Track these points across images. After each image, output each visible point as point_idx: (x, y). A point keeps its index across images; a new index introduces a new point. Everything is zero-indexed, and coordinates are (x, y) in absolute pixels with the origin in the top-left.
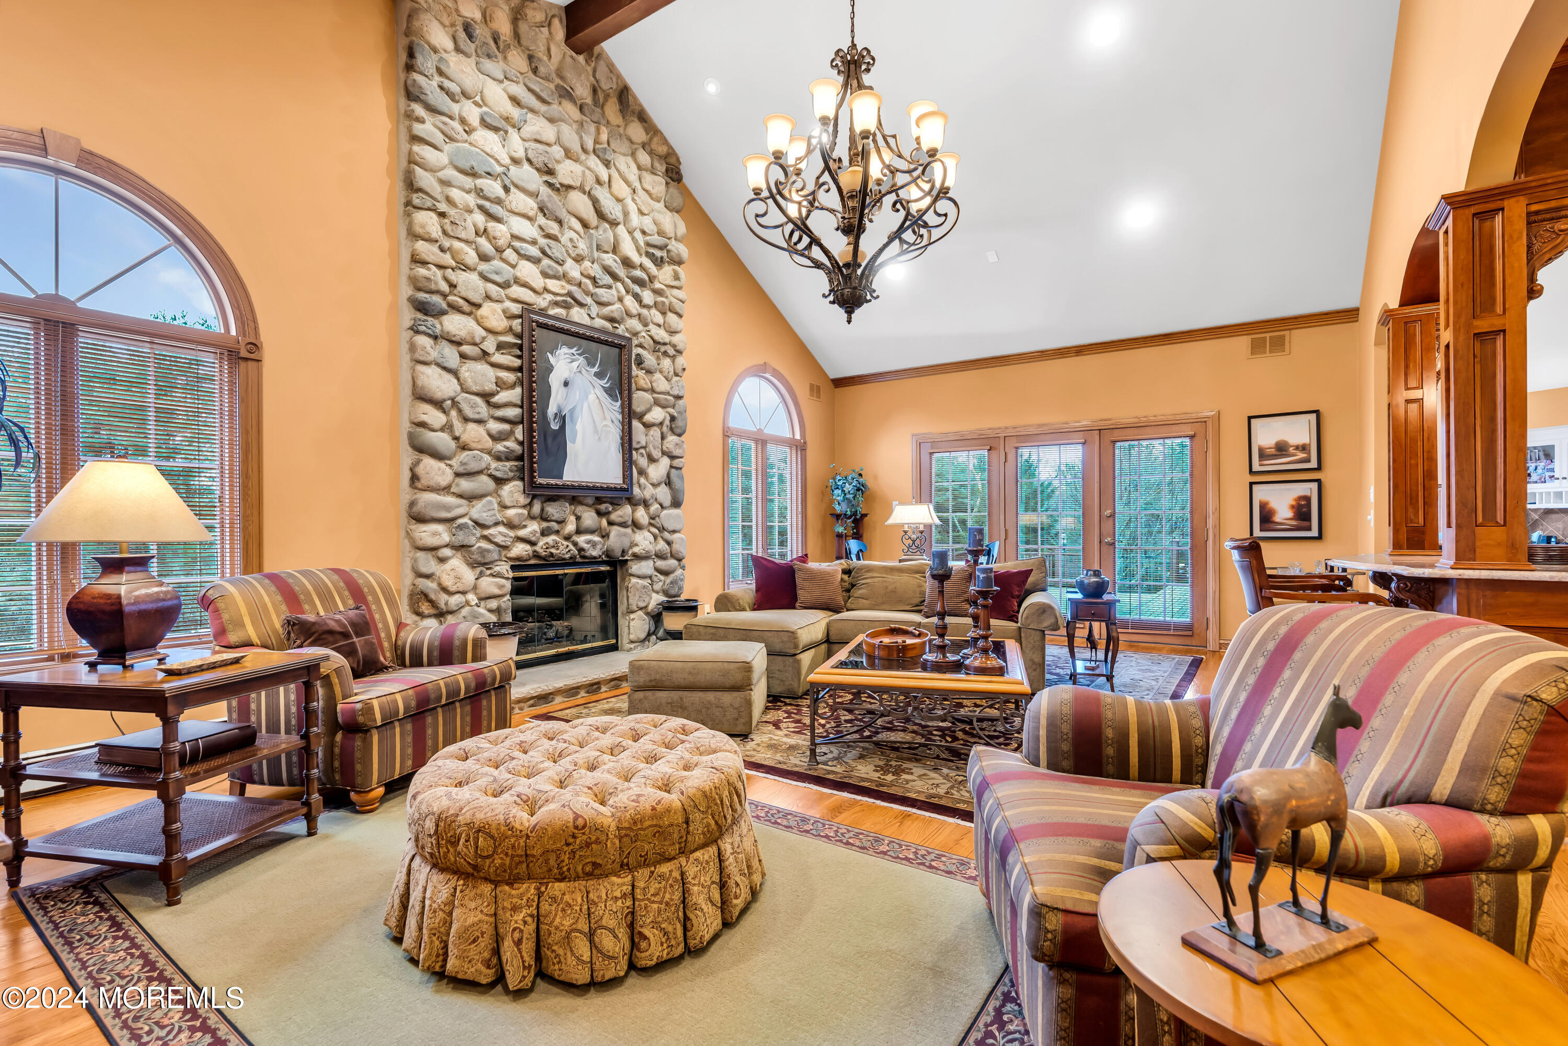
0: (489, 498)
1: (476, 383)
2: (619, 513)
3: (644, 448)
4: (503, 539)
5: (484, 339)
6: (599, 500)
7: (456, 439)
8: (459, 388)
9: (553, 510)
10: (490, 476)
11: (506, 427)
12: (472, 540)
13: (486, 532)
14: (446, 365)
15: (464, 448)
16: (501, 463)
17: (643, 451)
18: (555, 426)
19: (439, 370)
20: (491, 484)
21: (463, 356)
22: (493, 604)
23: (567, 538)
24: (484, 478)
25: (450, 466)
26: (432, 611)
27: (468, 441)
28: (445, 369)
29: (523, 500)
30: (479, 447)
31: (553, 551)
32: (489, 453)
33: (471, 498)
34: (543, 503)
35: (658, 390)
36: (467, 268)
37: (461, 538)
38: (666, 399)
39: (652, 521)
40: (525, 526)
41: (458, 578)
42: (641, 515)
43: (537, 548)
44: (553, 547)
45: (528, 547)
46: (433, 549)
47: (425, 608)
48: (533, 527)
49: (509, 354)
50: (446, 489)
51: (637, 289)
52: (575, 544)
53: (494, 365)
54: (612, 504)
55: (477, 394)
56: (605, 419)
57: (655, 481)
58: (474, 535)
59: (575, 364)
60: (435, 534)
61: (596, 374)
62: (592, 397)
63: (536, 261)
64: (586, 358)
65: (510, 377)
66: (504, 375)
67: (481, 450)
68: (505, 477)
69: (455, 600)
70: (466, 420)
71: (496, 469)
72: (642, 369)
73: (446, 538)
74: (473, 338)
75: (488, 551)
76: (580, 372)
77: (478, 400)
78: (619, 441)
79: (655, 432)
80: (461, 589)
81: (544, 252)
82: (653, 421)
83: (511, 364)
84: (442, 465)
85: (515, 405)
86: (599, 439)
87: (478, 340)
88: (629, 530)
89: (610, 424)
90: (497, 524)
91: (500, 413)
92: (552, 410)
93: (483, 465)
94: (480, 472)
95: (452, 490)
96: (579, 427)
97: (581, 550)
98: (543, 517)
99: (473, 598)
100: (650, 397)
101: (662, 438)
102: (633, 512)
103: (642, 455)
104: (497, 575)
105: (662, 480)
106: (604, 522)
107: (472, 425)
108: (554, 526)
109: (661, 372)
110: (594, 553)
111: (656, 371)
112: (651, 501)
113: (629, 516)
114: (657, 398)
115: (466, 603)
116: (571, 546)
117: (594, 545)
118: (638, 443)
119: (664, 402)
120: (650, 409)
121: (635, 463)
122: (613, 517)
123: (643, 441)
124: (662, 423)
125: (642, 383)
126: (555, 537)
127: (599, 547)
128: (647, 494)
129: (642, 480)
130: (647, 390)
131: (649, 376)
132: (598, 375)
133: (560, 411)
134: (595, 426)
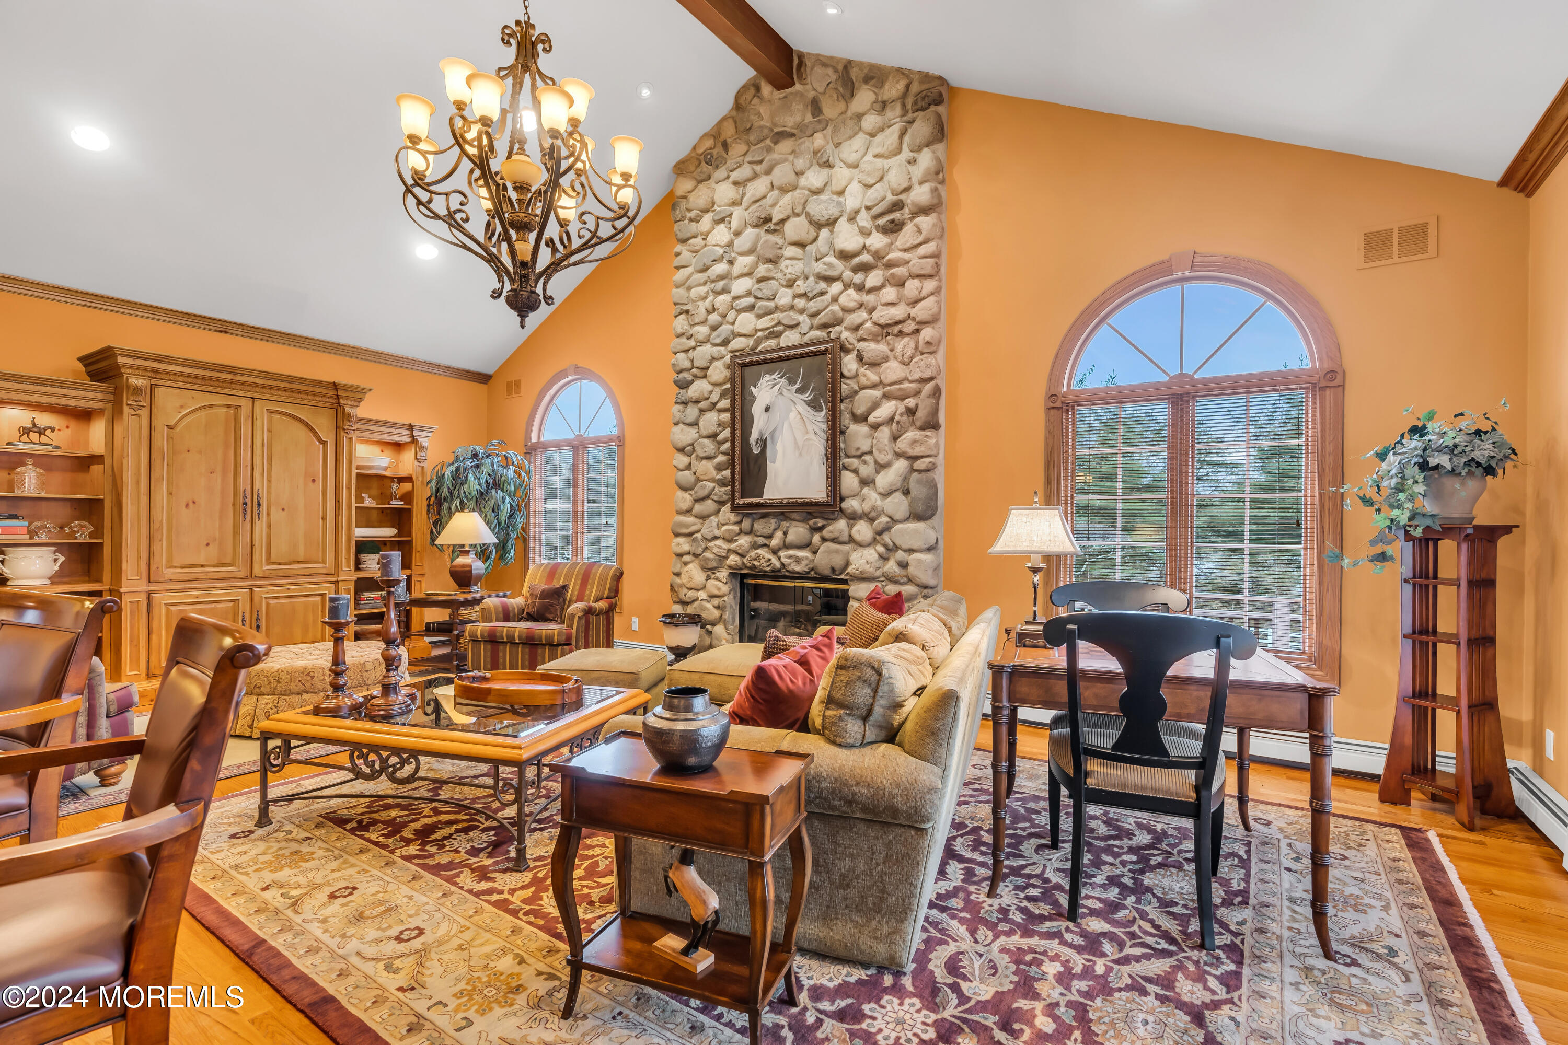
0: (713, 518)
1: (706, 429)
2: (832, 528)
3: (871, 453)
4: (720, 550)
5: (711, 392)
6: (811, 515)
7: (695, 474)
8: (697, 436)
9: (759, 526)
10: (713, 500)
11: (722, 459)
12: (701, 550)
13: (709, 545)
14: (686, 421)
15: (699, 480)
16: (719, 489)
17: (868, 458)
18: (756, 451)
19: (684, 426)
20: (714, 507)
21: (700, 411)
22: (715, 602)
23: (775, 552)
24: (709, 502)
25: (691, 495)
26: (677, 599)
27: (700, 475)
28: (687, 424)
29: (733, 517)
30: (707, 478)
32: (712, 480)
33: (704, 517)
34: (750, 520)
35: (888, 381)
36: (702, 343)
37: (695, 548)
38: (900, 389)
39: (878, 538)
40: (736, 541)
41: (692, 578)
42: (862, 530)
43: (745, 560)
45: (739, 558)
46: (681, 556)
47: (675, 597)
48: (744, 541)
49: (729, 398)
50: (689, 511)
51: (858, 278)
52: (779, 559)
53: (718, 411)
54: (824, 519)
55: (708, 437)
56: (807, 433)
57: (883, 490)
58: (702, 546)
59: (777, 387)
60: (680, 544)
61: (798, 390)
62: (793, 414)
63: (751, 308)
64: (788, 379)
65: (726, 417)
66: (722, 417)
67: (708, 480)
68: (721, 500)
69: (690, 594)
70: (701, 459)
71: (716, 494)
72: (866, 365)
73: (686, 548)
74: (703, 395)
75: (710, 559)
76: (781, 394)
77: (708, 442)
78: (823, 452)
79: (884, 433)
80: (694, 587)
81: (756, 298)
82: (878, 419)
83: (728, 406)
84: (686, 495)
85: (728, 440)
86: (801, 455)
87: (707, 395)
88: (846, 548)
89: (813, 437)
90: (716, 538)
91: (720, 449)
92: (754, 435)
93: (706, 492)
94: (708, 497)
95: (692, 513)
96: (779, 446)
97: (783, 564)
98: (751, 532)
99: (702, 595)
100: (877, 393)
101: (895, 438)
102: (851, 527)
103: (865, 462)
104: (717, 579)
105: (894, 488)
106: (816, 538)
107: (704, 462)
108: (761, 540)
109: (896, 358)
110: (798, 568)
111: (886, 359)
112: (873, 514)
113: (841, 531)
114: (889, 392)
115: (697, 599)
116: (774, 560)
117: (798, 560)
118: (858, 449)
119: (899, 393)
120: (875, 406)
121: (855, 471)
122: (825, 533)
123: (865, 446)
124: (892, 419)
125: (863, 380)
126: (760, 551)
127: (804, 563)
128: (866, 507)
129: (865, 490)
130: (874, 386)
131: (877, 369)
132: (800, 391)
133: (761, 435)
134: (796, 443)
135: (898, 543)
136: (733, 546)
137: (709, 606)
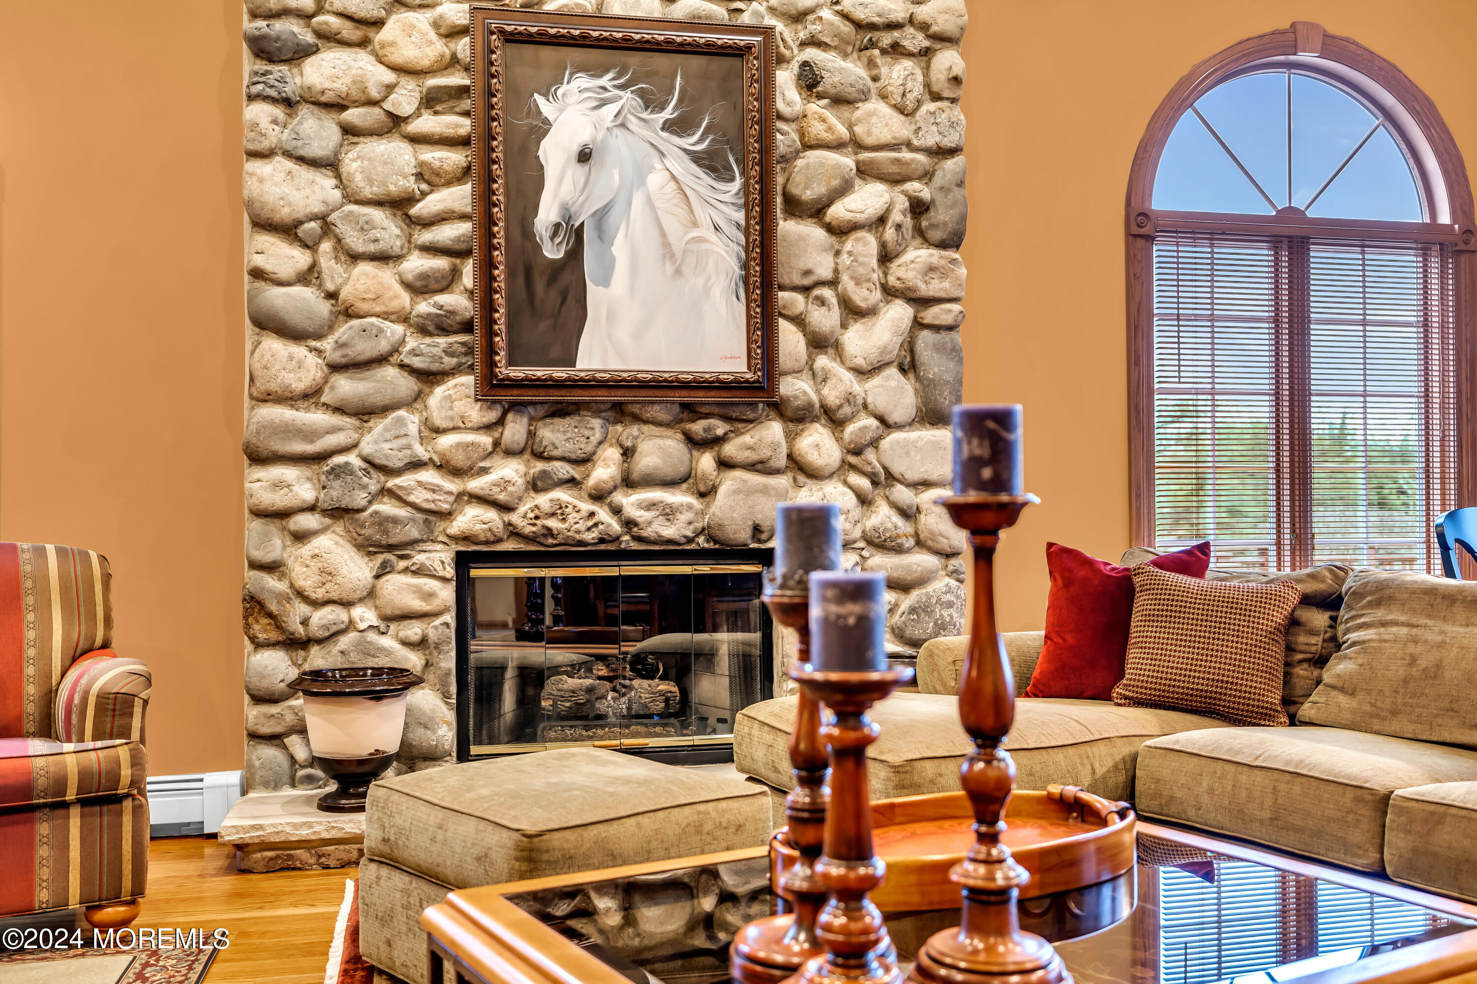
0: (402, 413)
1: (370, 181)
2: (747, 439)
3: (833, 283)
4: (429, 496)
5: (390, 88)
6: (691, 411)
7: (332, 296)
8: (337, 194)
10: (402, 366)
11: (441, 263)
12: (360, 498)
13: (391, 483)
14: (302, 152)
15: (349, 313)
16: (428, 340)
17: (827, 293)
18: (553, 252)
19: (289, 164)
20: (406, 385)
21: (348, 131)
22: (414, 630)
23: (599, 496)
24: (390, 372)
25: (319, 352)
26: (274, 636)
27: (351, 299)
28: (302, 160)
29: (476, 414)
30: (378, 309)
31: (552, 523)
32: (404, 319)
33: (366, 412)
34: (532, 419)
35: (870, 141)
37: (337, 493)
38: (898, 161)
39: (852, 459)
40: (484, 471)
41: (328, 574)
42: (819, 444)
43: (515, 518)
44: (553, 514)
45: (491, 514)
46: (282, 515)
47: (262, 629)
48: (507, 472)
49: (451, 111)
50: (311, 396)
52: (617, 511)
53: (416, 140)
54: (727, 419)
55: (378, 203)
56: (695, 224)
57: (860, 362)
58: (364, 487)
59: (610, 110)
60: (278, 485)
61: (669, 126)
62: (656, 180)
65: (454, 158)
66: (434, 156)
67: (385, 316)
68: (435, 367)
69: (322, 617)
70: (355, 257)
71: (414, 353)
72: (820, 97)
73: (306, 492)
74: (364, 91)
75: (395, 520)
76: (623, 125)
77: (377, 215)
78: (738, 271)
79: (866, 246)
80: (334, 596)
82: (849, 216)
83: (450, 132)
84: (299, 351)
85: (464, 217)
86: (678, 272)
87: (375, 94)
88: (782, 481)
89: (711, 235)
90: (416, 465)
91: (427, 236)
92: (546, 218)
93: (383, 346)
94: (381, 360)
95: (324, 399)
96: (619, 248)
97: (629, 524)
98: (524, 449)
99: (365, 615)
100: (847, 161)
101: (886, 257)
102: (791, 437)
103: (822, 302)
104: (419, 571)
105: (887, 359)
106: (706, 462)
107: (364, 268)
108: (563, 470)
109: (883, 96)
110: (669, 531)
111: (864, 95)
112: (847, 410)
113: (775, 447)
114: (871, 162)
115: (351, 625)
116: (603, 514)
117: (669, 513)
118: (807, 273)
119: (894, 169)
120: (843, 190)
121: (799, 321)
122: (730, 449)
123: (824, 269)
124: (881, 220)
125: (817, 130)
126: (561, 495)
127: (683, 518)
128: (832, 395)
129: (823, 361)
130: (838, 146)
131: (845, 112)
132: (672, 127)
133: (568, 216)
134: (666, 244)
135: (896, 468)
136: (475, 484)
137: (387, 642)
